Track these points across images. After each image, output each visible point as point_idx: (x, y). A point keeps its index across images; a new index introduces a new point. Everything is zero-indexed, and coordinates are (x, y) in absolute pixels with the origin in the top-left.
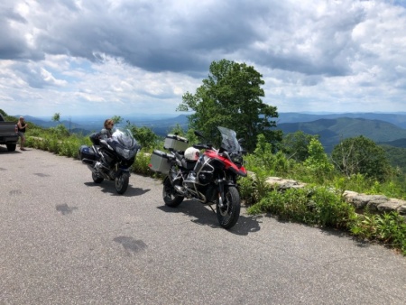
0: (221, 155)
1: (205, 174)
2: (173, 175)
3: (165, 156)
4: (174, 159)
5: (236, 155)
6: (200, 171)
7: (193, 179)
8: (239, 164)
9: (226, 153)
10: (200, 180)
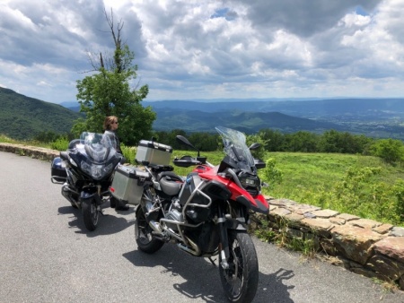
0: (223, 175)
1: (196, 209)
2: (148, 205)
3: (133, 176)
4: (149, 179)
5: (248, 175)
6: (187, 203)
7: (176, 216)
8: (255, 190)
9: (232, 171)
10: (188, 218)
